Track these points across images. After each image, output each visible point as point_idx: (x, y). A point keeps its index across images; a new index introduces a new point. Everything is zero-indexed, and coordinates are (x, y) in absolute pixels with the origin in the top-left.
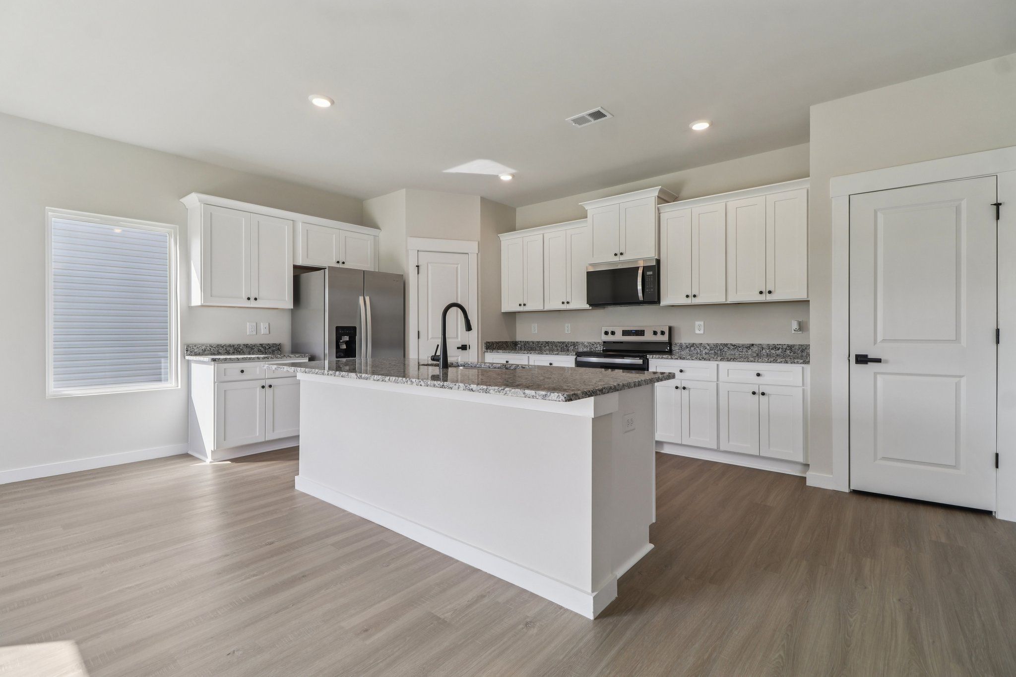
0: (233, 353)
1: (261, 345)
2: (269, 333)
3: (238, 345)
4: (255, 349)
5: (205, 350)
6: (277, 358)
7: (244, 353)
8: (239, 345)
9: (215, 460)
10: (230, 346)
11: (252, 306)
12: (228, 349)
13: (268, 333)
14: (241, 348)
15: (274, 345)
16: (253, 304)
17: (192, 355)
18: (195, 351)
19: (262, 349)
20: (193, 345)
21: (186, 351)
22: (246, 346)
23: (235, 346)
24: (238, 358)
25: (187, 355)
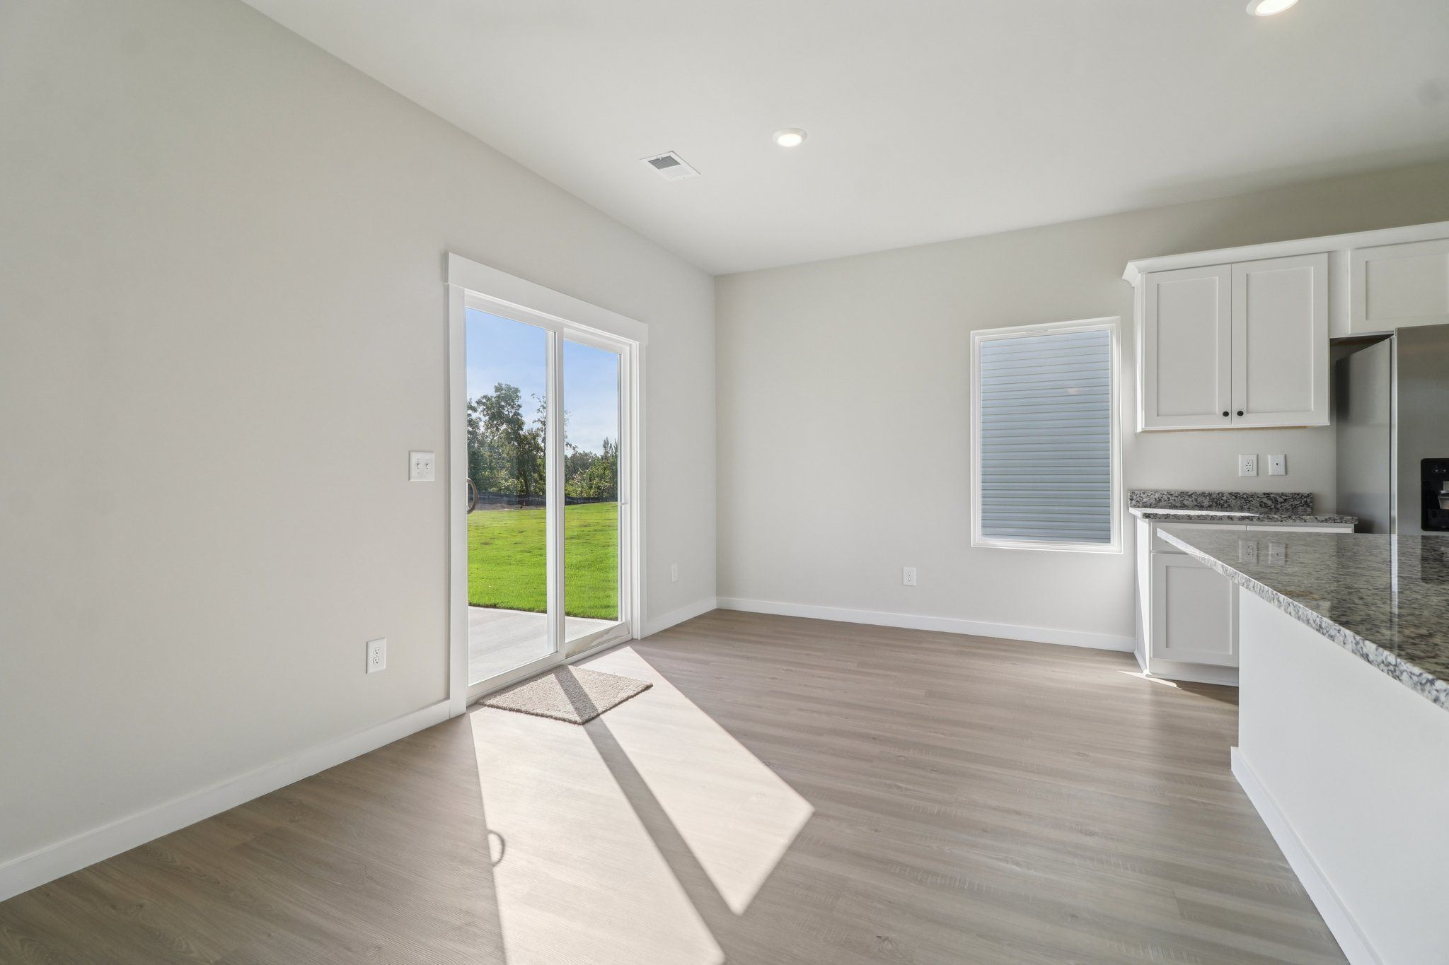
0: (1210, 506)
1: (1267, 495)
2: (1286, 473)
3: (1218, 494)
4: (1254, 502)
5: (1160, 500)
6: (1272, 519)
7: (1230, 508)
8: (1221, 494)
9: (1154, 674)
10: (1203, 494)
11: (1233, 426)
12: (1199, 500)
13: (1283, 473)
14: (1225, 498)
15: (1295, 496)
16: (1236, 422)
17: (1139, 507)
18: (1145, 500)
19: (1269, 503)
20: (1140, 491)
21: (1131, 500)
22: (1236, 495)
23: (1214, 496)
24: (1189, 516)
25: (1131, 507)
